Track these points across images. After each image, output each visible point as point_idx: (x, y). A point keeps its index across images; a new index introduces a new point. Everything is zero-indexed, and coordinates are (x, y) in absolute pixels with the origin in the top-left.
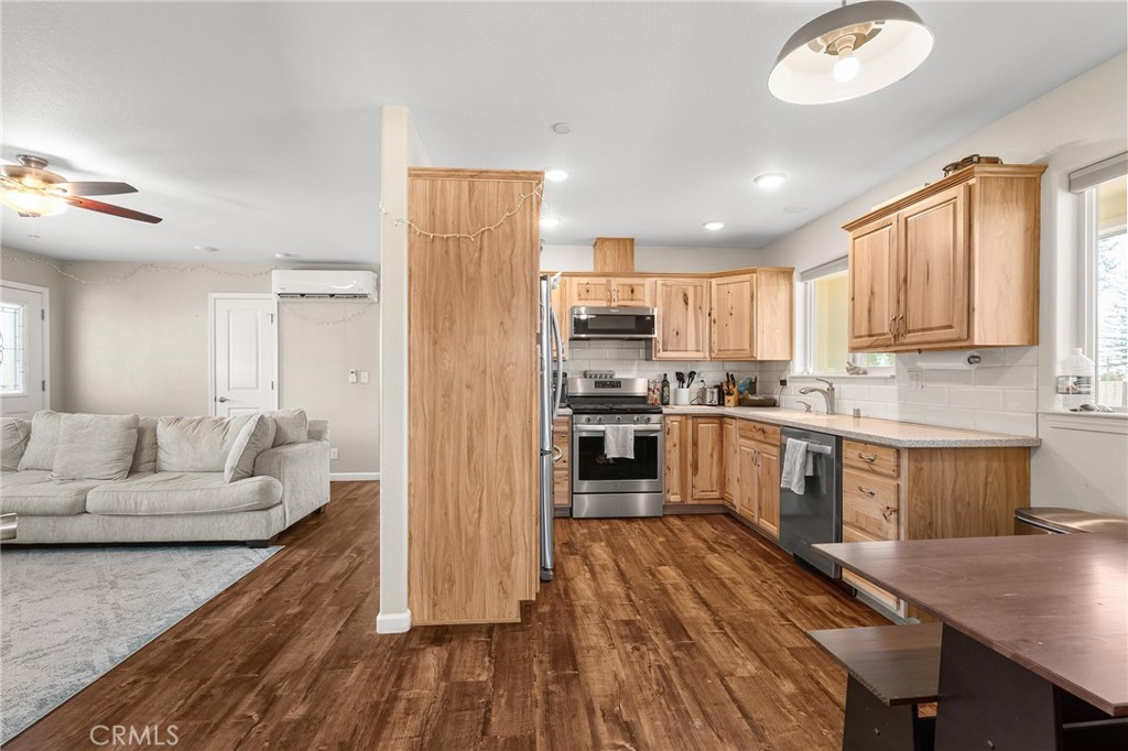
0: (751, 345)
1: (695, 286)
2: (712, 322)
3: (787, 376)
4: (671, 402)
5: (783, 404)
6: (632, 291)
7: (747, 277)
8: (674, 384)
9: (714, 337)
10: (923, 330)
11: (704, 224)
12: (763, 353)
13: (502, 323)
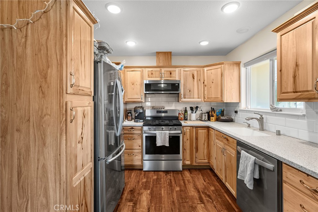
0: (222, 96)
1: (197, 71)
2: (205, 86)
3: (238, 109)
4: (188, 119)
5: (236, 121)
6: (171, 74)
7: (219, 66)
8: (189, 112)
9: (206, 92)
11: (200, 43)
12: (227, 99)
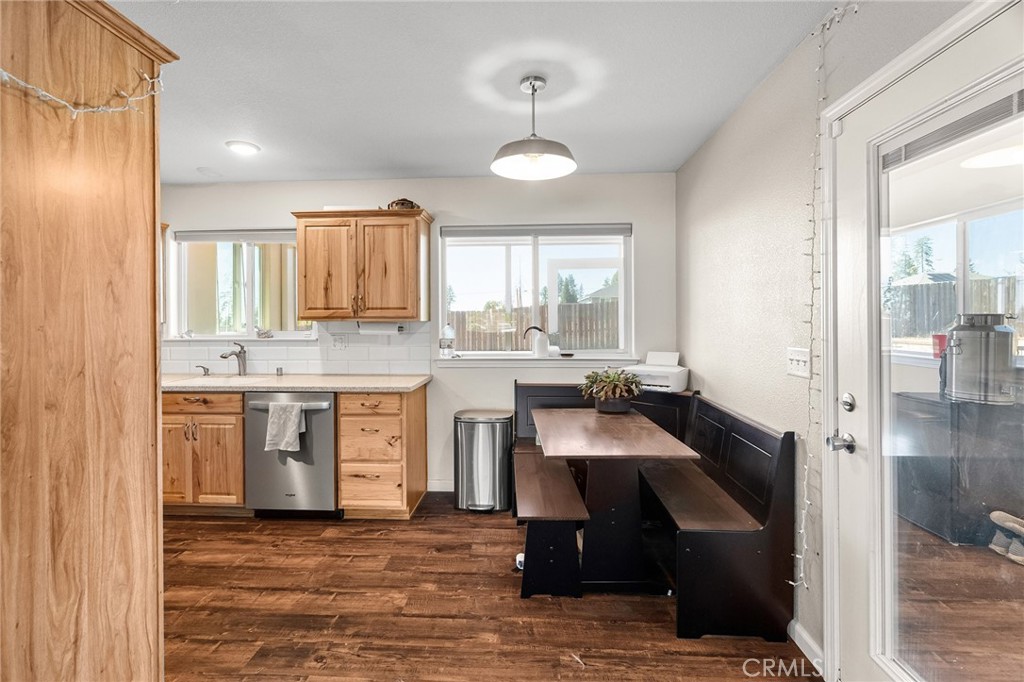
10: (381, 309)
13: (110, 283)
